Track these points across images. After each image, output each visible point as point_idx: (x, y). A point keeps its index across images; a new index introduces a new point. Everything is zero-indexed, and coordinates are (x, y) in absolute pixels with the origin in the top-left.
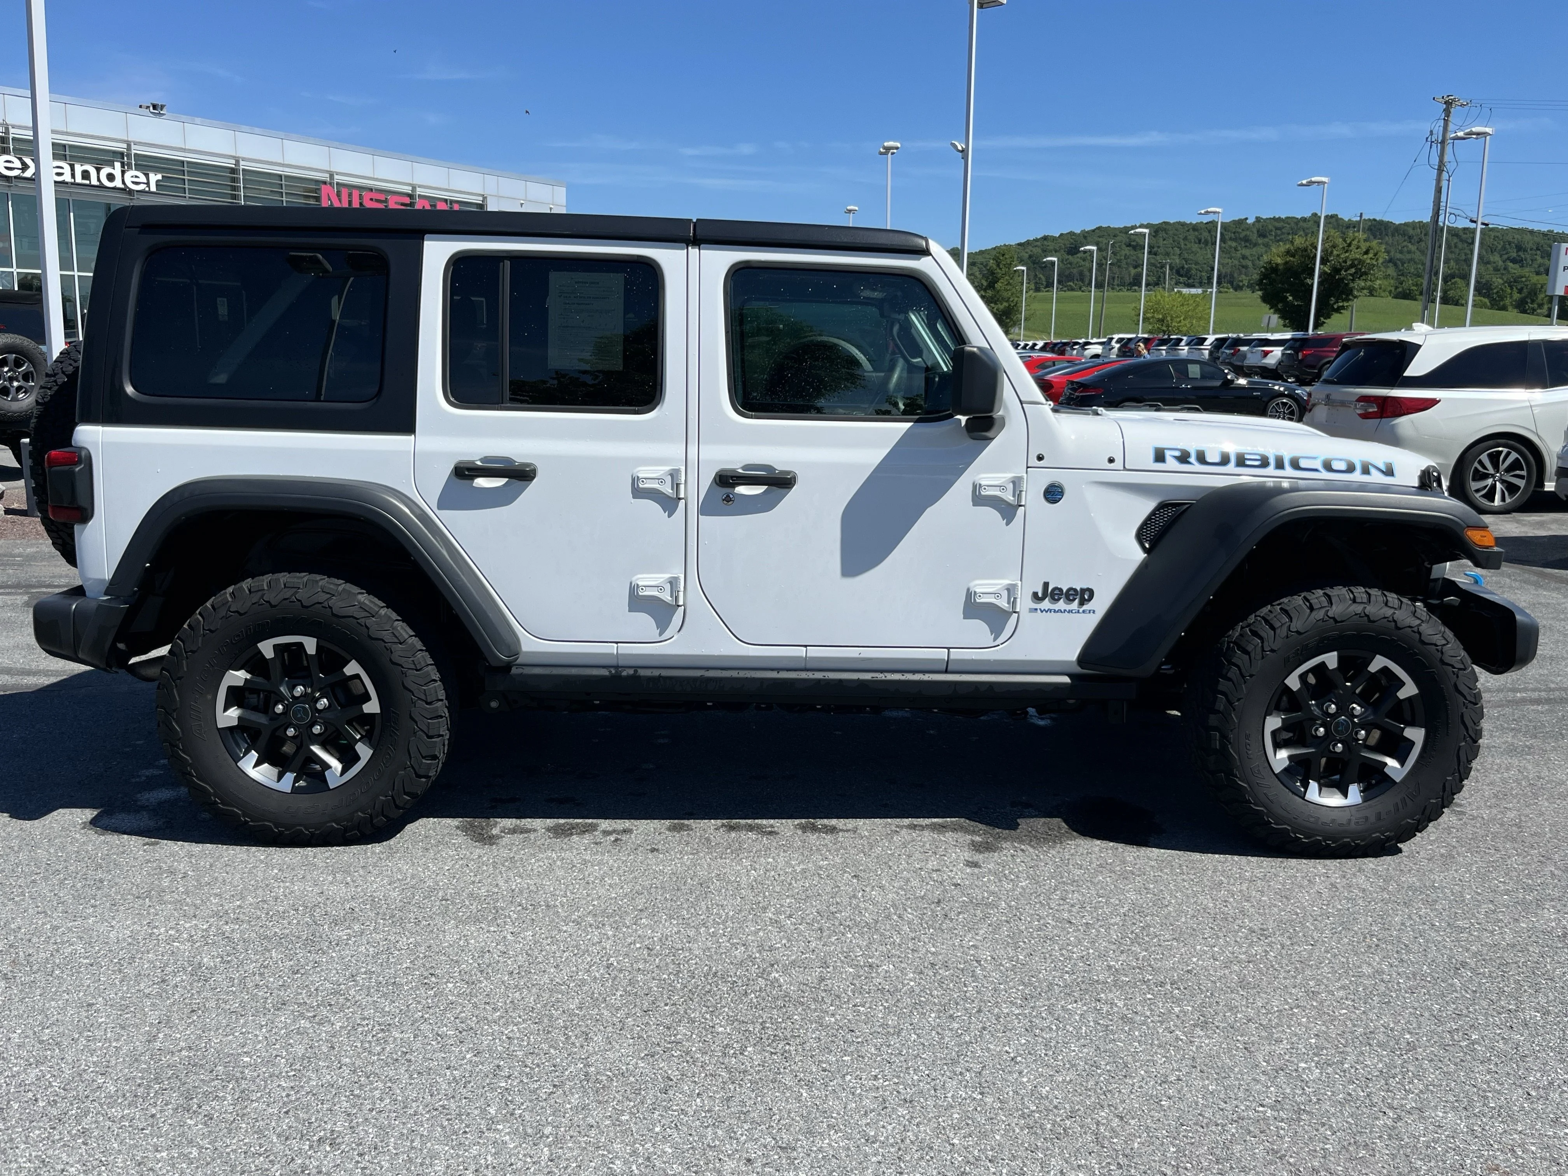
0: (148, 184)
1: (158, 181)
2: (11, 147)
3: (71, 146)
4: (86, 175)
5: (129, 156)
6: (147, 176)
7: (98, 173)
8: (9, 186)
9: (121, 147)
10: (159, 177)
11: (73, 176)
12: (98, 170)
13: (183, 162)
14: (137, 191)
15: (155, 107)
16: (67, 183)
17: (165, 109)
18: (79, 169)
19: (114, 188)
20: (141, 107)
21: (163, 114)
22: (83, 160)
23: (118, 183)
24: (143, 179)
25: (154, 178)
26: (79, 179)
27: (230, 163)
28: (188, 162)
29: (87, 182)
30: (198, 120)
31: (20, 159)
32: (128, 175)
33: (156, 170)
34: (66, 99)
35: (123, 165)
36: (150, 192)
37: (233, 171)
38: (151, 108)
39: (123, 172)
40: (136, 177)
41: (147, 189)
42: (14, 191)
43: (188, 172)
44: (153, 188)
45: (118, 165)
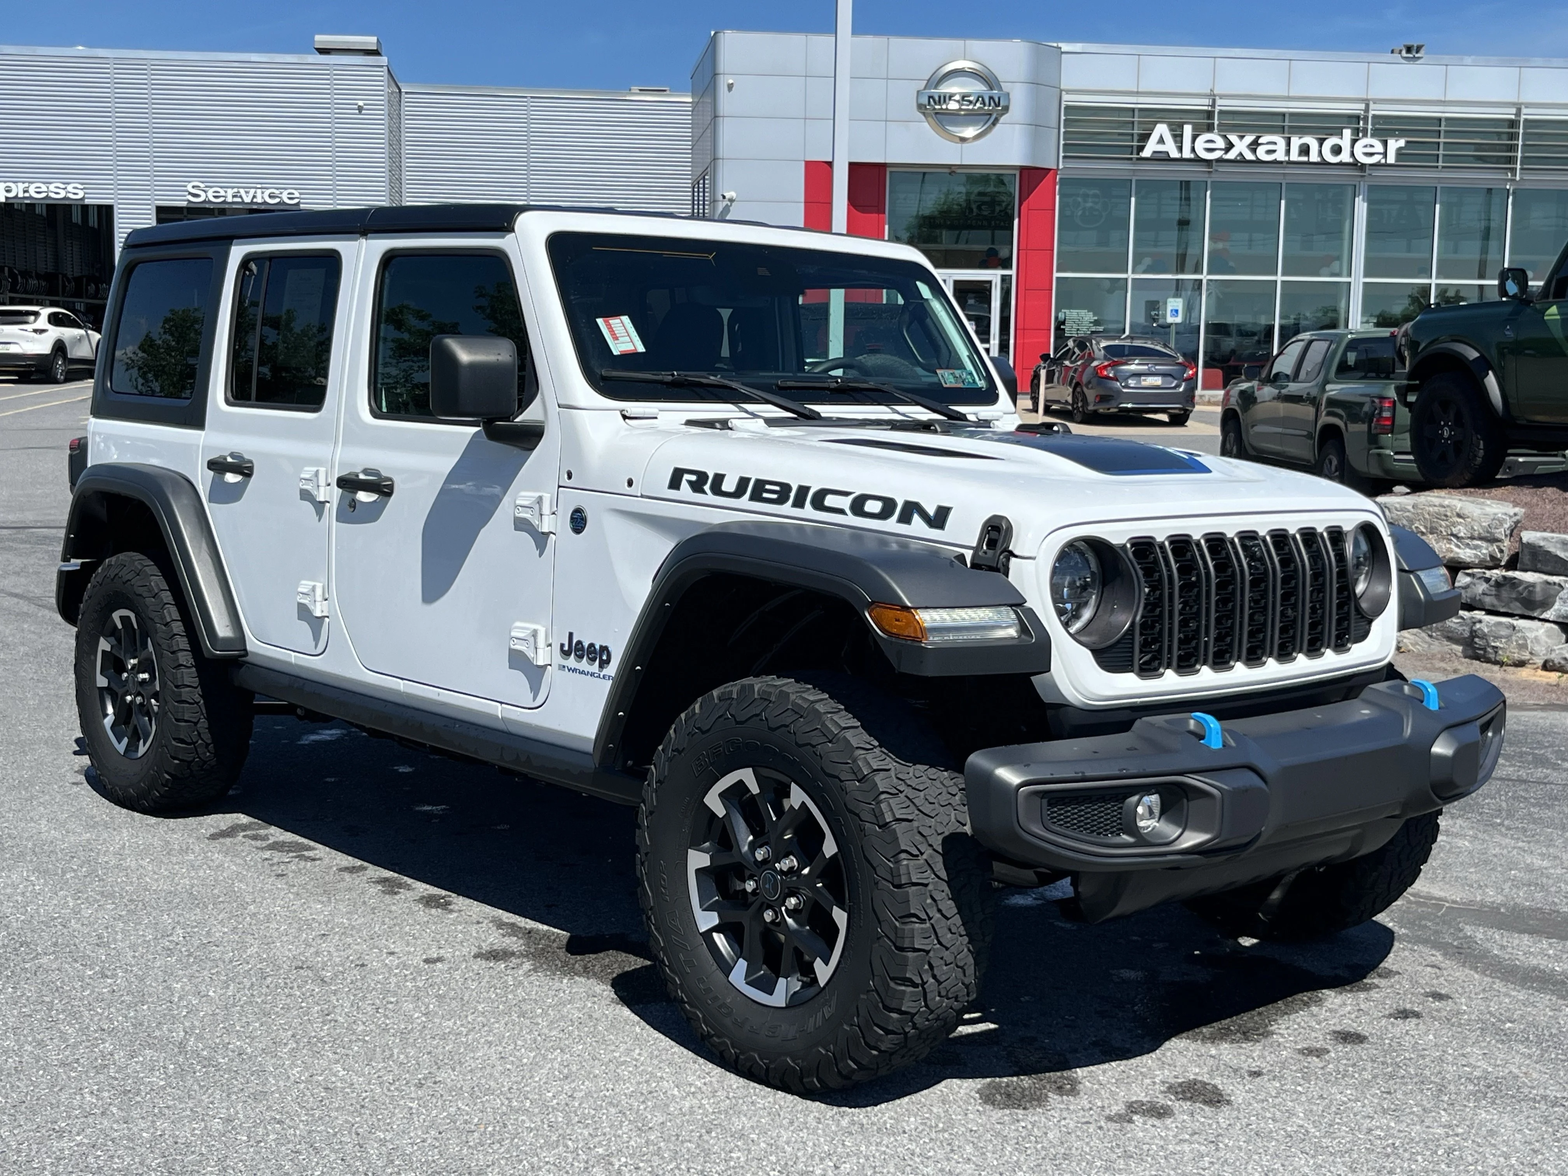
0: (1385, 154)
1: (1399, 149)
2: (1216, 122)
3: (1292, 115)
4: (1305, 150)
5: (1366, 119)
6: (1385, 144)
7: (1321, 145)
8: (1210, 172)
9: (1357, 108)
10: (1402, 143)
11: (1288, 152)
12: (1321, 142)
13: (1440, 119)
14: (1371, 165)
15: (1409, 49)
16: (1281, 162)
17: (1422, 51)
18: (1296, 142)
19: (1341, 164)
20: (1392, 52)
21: (1419, 58)
22: (1302, 131)
23: (1345, 157)
24: (1379, 148)
25: (1394, 144)
26: (1294, 156)
27: (1509, 114)
28: (1447, 119)
29: (1305, 159)
30: (1468, 60)
31: (1225, 137)
32: (1359, 145)
33: (1402, 133)
34: (1290, 54)
35: (1356, 131)
36: (1386, 165)
37: (1513, 124)
38: (1404, 52)
39: (1354, 142)
40: (1372, 146)
41: (1383, 161)
42: (1216, 177)
43: (1446, 132)
44: (1391, 159)
45: (1347, 133)
